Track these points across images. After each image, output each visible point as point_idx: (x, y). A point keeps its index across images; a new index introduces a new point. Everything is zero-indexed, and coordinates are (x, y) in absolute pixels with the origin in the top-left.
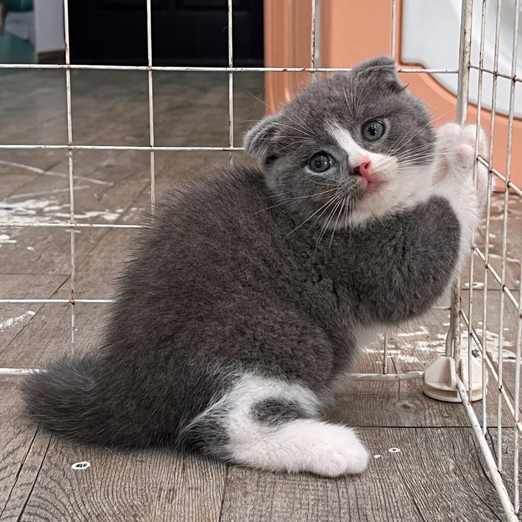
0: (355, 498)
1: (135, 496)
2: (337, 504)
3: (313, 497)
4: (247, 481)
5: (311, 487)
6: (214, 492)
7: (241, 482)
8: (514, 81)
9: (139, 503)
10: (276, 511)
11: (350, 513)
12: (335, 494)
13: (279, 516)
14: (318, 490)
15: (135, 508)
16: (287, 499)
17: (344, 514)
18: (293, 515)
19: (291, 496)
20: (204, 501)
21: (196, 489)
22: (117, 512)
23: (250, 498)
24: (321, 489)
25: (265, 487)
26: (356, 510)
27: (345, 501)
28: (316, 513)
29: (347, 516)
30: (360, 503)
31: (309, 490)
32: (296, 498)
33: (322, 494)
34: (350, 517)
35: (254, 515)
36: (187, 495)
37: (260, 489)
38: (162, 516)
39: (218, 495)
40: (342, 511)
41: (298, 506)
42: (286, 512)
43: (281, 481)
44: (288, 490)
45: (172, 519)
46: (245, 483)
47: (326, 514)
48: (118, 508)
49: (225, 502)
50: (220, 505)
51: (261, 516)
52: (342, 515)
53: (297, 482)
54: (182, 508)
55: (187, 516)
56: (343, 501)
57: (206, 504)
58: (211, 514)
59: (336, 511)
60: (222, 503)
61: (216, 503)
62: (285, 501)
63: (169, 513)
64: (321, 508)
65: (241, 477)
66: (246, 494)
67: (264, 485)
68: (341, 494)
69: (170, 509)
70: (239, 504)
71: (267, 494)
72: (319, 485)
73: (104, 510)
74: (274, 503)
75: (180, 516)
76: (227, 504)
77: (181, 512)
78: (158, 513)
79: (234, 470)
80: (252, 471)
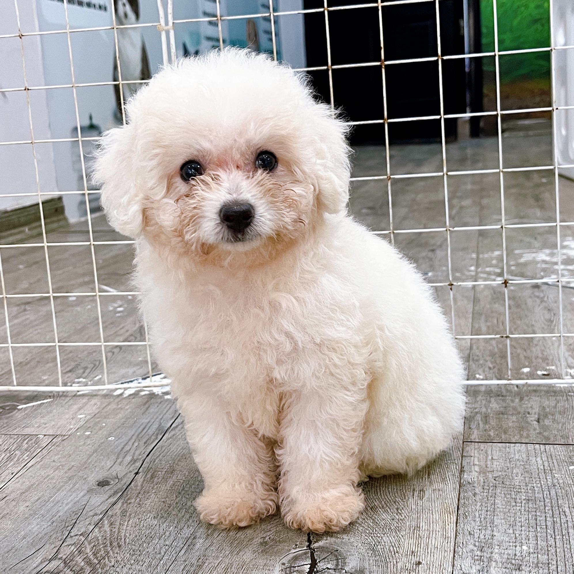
0: (556, 498)
1: (396, 495)
2: (543, 503)
3: (524, 498)
4: (475, 485)
5: (522, 490)
6: (452, 493)
7: (471, 485)
9: (399, 499)
10: (498, 507)
11: (552, 510)
12: (541, 495)
13: (500, 511)
14: (528, 492)
15: (397, 504)
16: (505, 499)
17: (549, 510)
18: (510, 511)
19: (508, 496)
20: (446, 499)
21: (439, 490)
22: (385, 506)
23: (478, 497)
24: (530, 492)
25: (489, 490)
26: (557, 508)
27: (548, 500)
28: (527, 509)
29: (550, 512)
30: (560, 503)
31: (521, 492)
32: (512, 498)
33: (531, 495)
34: (553, 513)
35: (482, 510)
36: (433, 494)
37: (485, 491)
38: (417, 510)
39: (455, 495)
40: (547, 508)
41: (514, 504)
42: (506, 508)
43: (500, 485)
44: (506, 492)
45: (424, 511)
46: (474, 487)
47: (535, 510)
48: (385, 503)
49: (460, 500)
50: (457, 502)
51: (487, 511)
52: (546, 511)
53: (512, 487)
54: (430, 504)
55: (434, 510)
56: (547, 500)
57: (447, 501)
58: (451, 509)
59: (542, 508)
60: (459, 500)
61: (454, 500)
63: (421, 508)
64: (531, 506)
65: (471, 482)
66: (475, 495)
67: (488, 488)
68: (545, 496)
69: (421, 504)
70: (470, 501)
71: (490, 494)
72: (529, 489)
73: (376, 504)
74: (496, 501)
75: (429, 510)
76: (462, 501)
77: (429, 507)
78: (414, 507)
79: (465, 476)
80: (478, 478)
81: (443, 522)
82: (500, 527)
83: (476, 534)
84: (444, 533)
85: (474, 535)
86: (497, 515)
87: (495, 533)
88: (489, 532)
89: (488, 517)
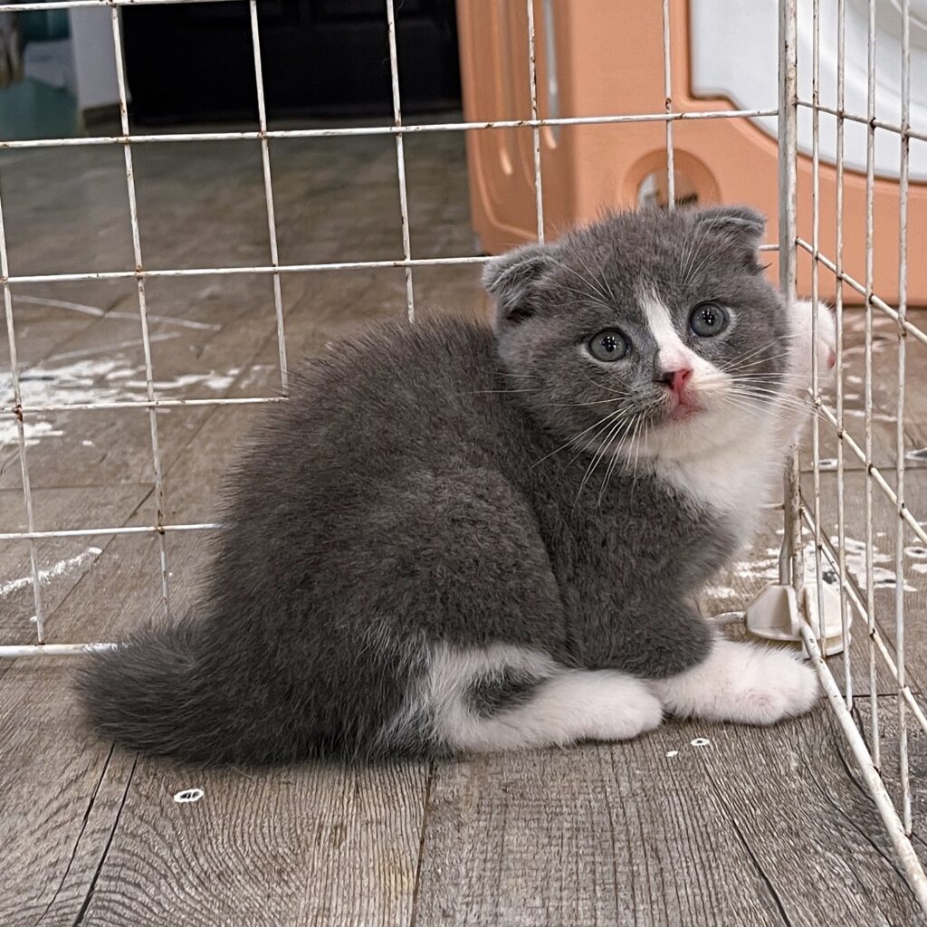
0: (637, 823)
1: (280, 840)
2: (609, 834)
3: (569, 825)
4: (461, 805)
5: (565, 809)
6: (408, 827)
7: (452, 807)
8: (873, 126)
9: (286, 850)
10: (510, 851)
11: (629, 848)
12: (605, 818)
13: (514, 859)
14: (577, 814)
15: (280, 860)
16: (527, 831)
17: (621, 849)
18: (537, 857)
19: (533, 825)
20: (392, 842)
21: (379, 823)
22: (251, 868)
23: (465, 832)
24: (582, 811)
25: (491, 814)
26: (639, 843)
27: (622, 828)
28: (575, 850)
29: (625, 853)
30: (645, 831)
31: (562, 814)
32: (542, 828)
33: (584, 819)
34: (631, 855)
35: (473, 860)
36: (364, 833)
37: (483, 817)
38: (325, 870)
39: (415, 830)
40: (618, 845)
41: (546, 841)
42: (527, 851)
43: (516, 802)
44: (528, 817)
45: (342, 873)
46: (457, 809)
47: (591, 850)
48: (252, 861)
49: (426, 841)
50: (418, 847)
51: (485, 861)
52: (617, 852)
53: (542, 803)
54: (357, 854)
55: (365, 869)
56: (618, 828)
57: (395, 847)
58: (403, 862)
59: (606, 845)
60: (422, 842)
61: (411, 843)
62: (524, 834)
63: (336, 865)
64: (582, 842)
65: (451, 799)
66: (459, 826)
67: (488, 809)
68: (614, 818)
69: (336, 857)
70: (449, 842)
71: (494, 824)
72: (579, 806)
73: (230, 865)
74: (506, 838)
75: (354, 868)
76: (430, 844)
77: (355, 861)
78: (318, 864)
79: (439, 788)
80: (468, 790)
81: (385, 893)
82: (513, 896)
83: (458, 915)
84: (386, 919)
85: (453, 917)
86: (508, 869)
87: (502, 909)
88: (486, 907)
89: (488, 873)
